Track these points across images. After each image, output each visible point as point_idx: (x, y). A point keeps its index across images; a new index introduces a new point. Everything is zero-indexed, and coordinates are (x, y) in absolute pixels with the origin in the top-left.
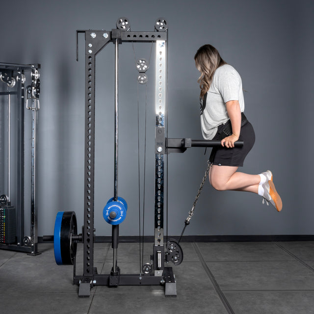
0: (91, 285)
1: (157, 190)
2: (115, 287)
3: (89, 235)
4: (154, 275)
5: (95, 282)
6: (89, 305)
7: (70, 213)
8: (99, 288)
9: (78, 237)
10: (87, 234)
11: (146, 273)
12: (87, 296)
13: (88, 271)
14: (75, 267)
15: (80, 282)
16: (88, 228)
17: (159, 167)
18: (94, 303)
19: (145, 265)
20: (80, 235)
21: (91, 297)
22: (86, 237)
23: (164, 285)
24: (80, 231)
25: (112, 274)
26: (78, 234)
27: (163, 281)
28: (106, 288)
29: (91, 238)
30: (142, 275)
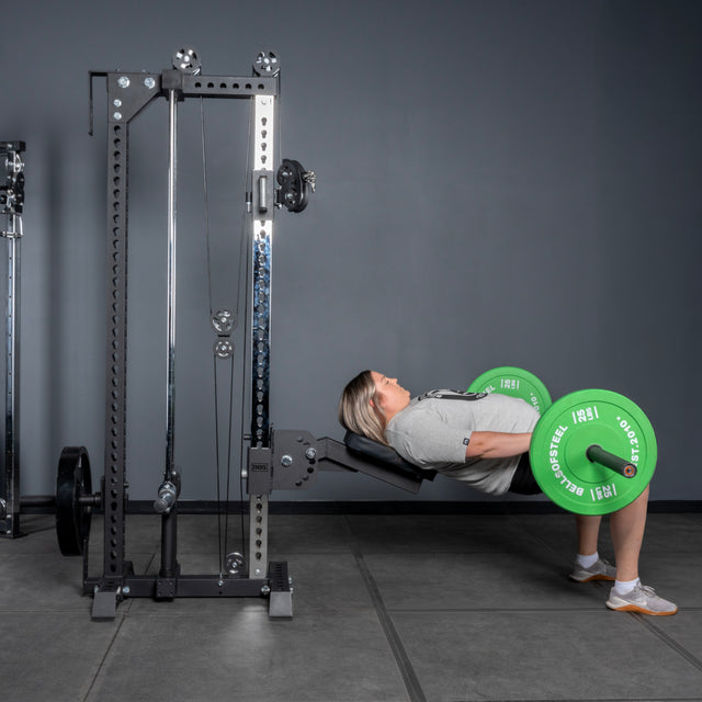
0: (118, 596)
1: (255, 403)
2: (168, 600)
3: (114, 495)
4: (248, 576)
5: (127, 590)
6: (111, 636)
7: (75, 450)
8: (137, 603)
9: (92, 499)
10: (112, 492)
11: (233, 572)
12: (110, 619)
13: (113, 569)
14: (86, 561)
15: (96, 589)
16: (113, 481)
17: (260, 358)
18: (123, 633)
19: (230, 557)
20: (98, 494)
21: (118, 620)
22: (109, 500)
23: (267, 597)
24: (96, 487)
25: (162, 574)
26: (93, 493)
27: (265, 589)
28: (150, 603)
29: (119, 500)
30: (225, 577)
